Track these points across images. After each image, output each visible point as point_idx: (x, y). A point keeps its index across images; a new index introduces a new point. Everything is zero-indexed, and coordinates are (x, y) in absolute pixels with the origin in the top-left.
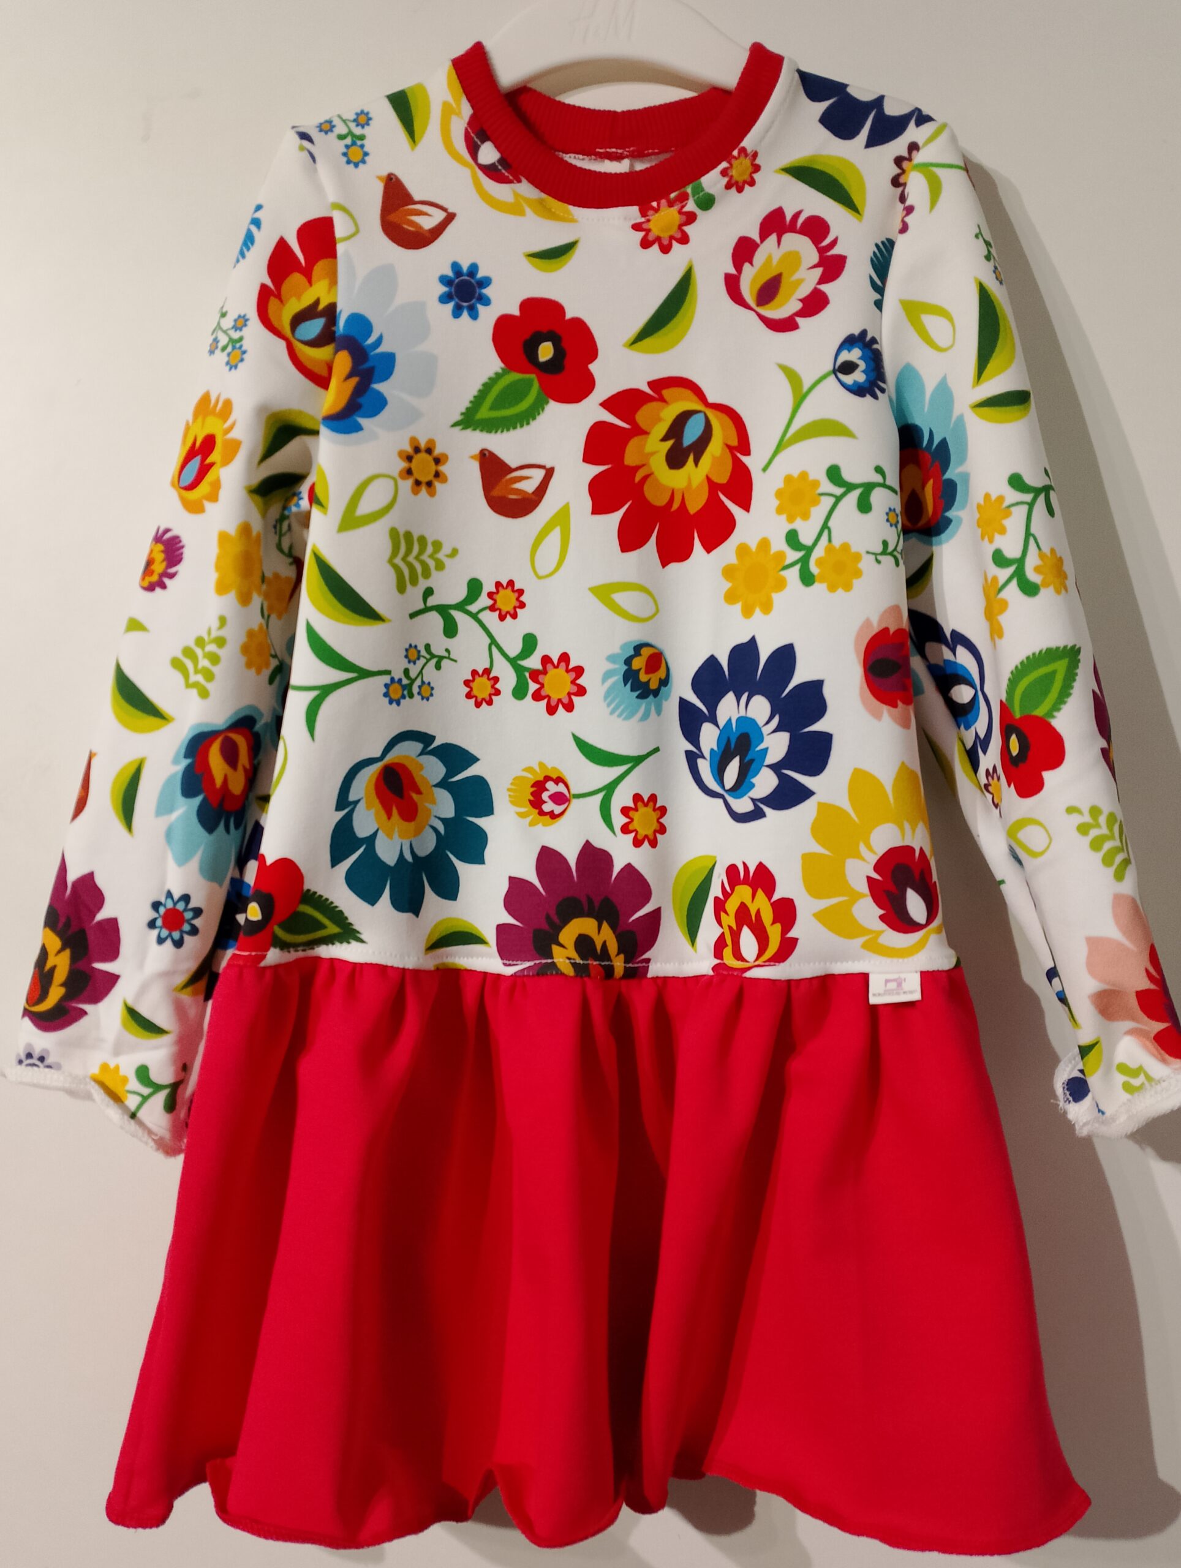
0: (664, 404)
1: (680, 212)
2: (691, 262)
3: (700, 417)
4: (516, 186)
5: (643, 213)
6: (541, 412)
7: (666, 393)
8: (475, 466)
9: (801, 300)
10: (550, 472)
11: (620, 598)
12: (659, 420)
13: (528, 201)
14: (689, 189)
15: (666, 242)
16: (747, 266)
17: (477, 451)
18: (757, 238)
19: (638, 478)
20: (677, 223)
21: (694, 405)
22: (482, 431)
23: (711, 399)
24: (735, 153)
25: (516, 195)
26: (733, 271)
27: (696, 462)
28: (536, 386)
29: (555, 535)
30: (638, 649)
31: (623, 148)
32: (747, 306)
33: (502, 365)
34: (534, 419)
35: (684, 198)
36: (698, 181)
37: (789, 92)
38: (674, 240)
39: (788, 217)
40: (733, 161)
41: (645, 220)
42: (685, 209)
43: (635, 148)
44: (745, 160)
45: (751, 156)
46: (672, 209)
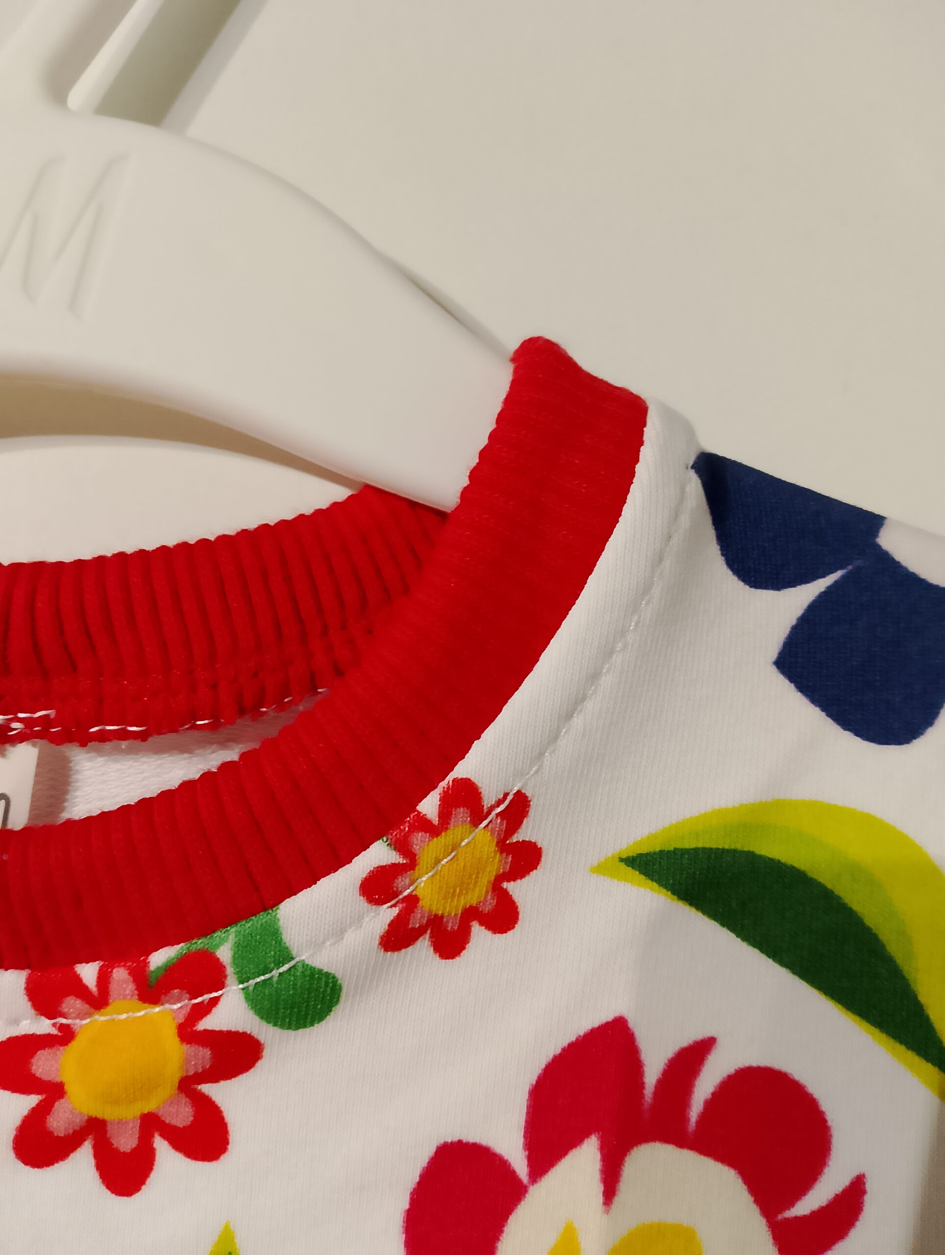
1: (188, 1031)
2: (228, 1235)
14: (224, 948)
15: (125, 1142)
20: (178, 1069)
24: (429, 805)
31: (10, 708)
36: (262, 918)
37: (661, 560)
38: (163, 1136)
39: (652, 1072)
40: (418, 839)
41: (54, 1031)
42: (208, 1023)
43: (51, 713)
44: (470, 833)
45: (497, 815)
46: (157, 1009)
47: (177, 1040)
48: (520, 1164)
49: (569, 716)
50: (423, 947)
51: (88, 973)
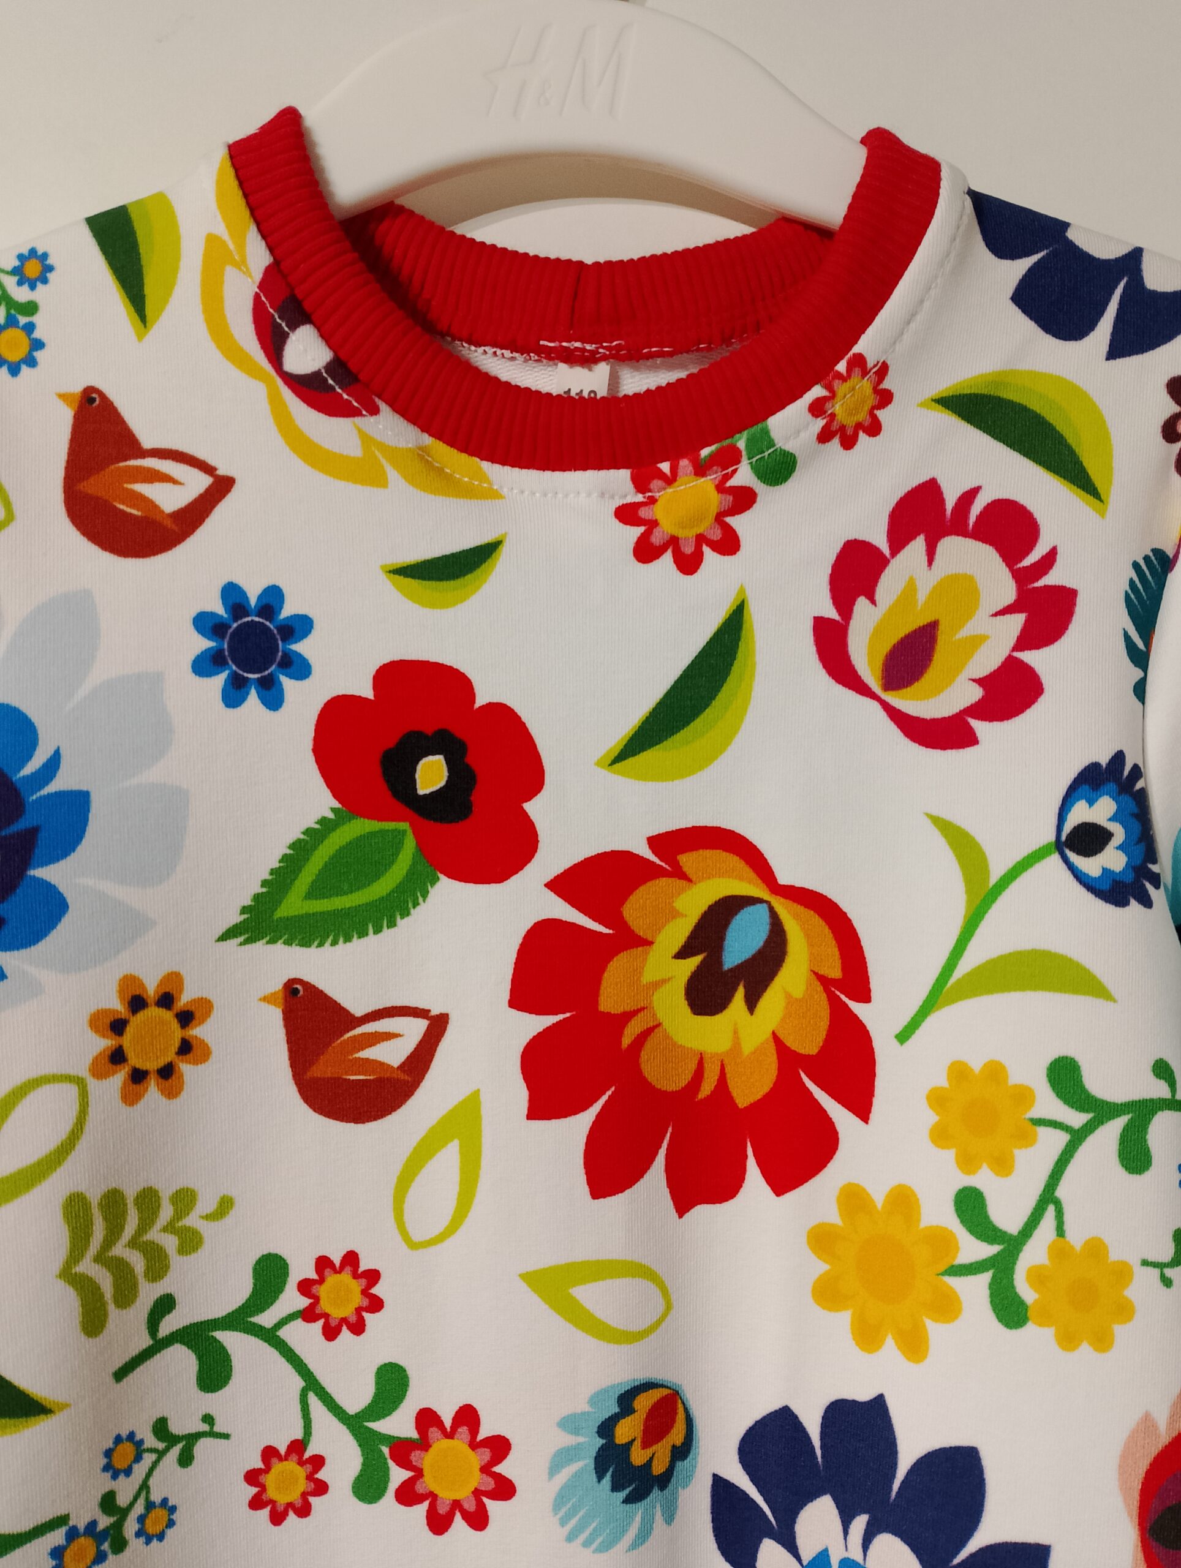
0: (683, 883)
1: (721, 488)
2: (742, 590)
3: (762, 910)
4: (367, 422)
5: (640, 484)
6: (421, 899)
7: (687, 861)
8: (275, 1016)
9: (979, 682)
10: (438, 1025)
11: (588, 1295)
12: (675, 914)
13: (393, 454)
14: (741, 442)
15: (688, 549)
16: (862, 602)
17: (277, 985)
18: (881, 542)
19: (626, 1041)
20: (714, 510)
21: (748, 886)
22: (288, 943)
23: (784, 878)
24: (841, 367)
25: (366, 439)
26: (832, 613)
27: (752, 1003)
28: (410, 844)
29: (449, 1158)
30: (626, 1400)
31: (597, 341)
32: (862, 689)
33: (336, 804)
34: (405, 913)
35: (729, 459)
36: (760, 425)
37: (955, 240)
38: (707, 545)
39: (950, 502)
40: (836, 384)
41: (645, 500)
42: (732, 483)
43: (623, 342)
44: (861, 381)
45: (875, 373)
46: (703, 479)
47: (716, 492)
48: (886, 550)
49: (909, 323)
50: (836, 442)
51: (665, 467)
